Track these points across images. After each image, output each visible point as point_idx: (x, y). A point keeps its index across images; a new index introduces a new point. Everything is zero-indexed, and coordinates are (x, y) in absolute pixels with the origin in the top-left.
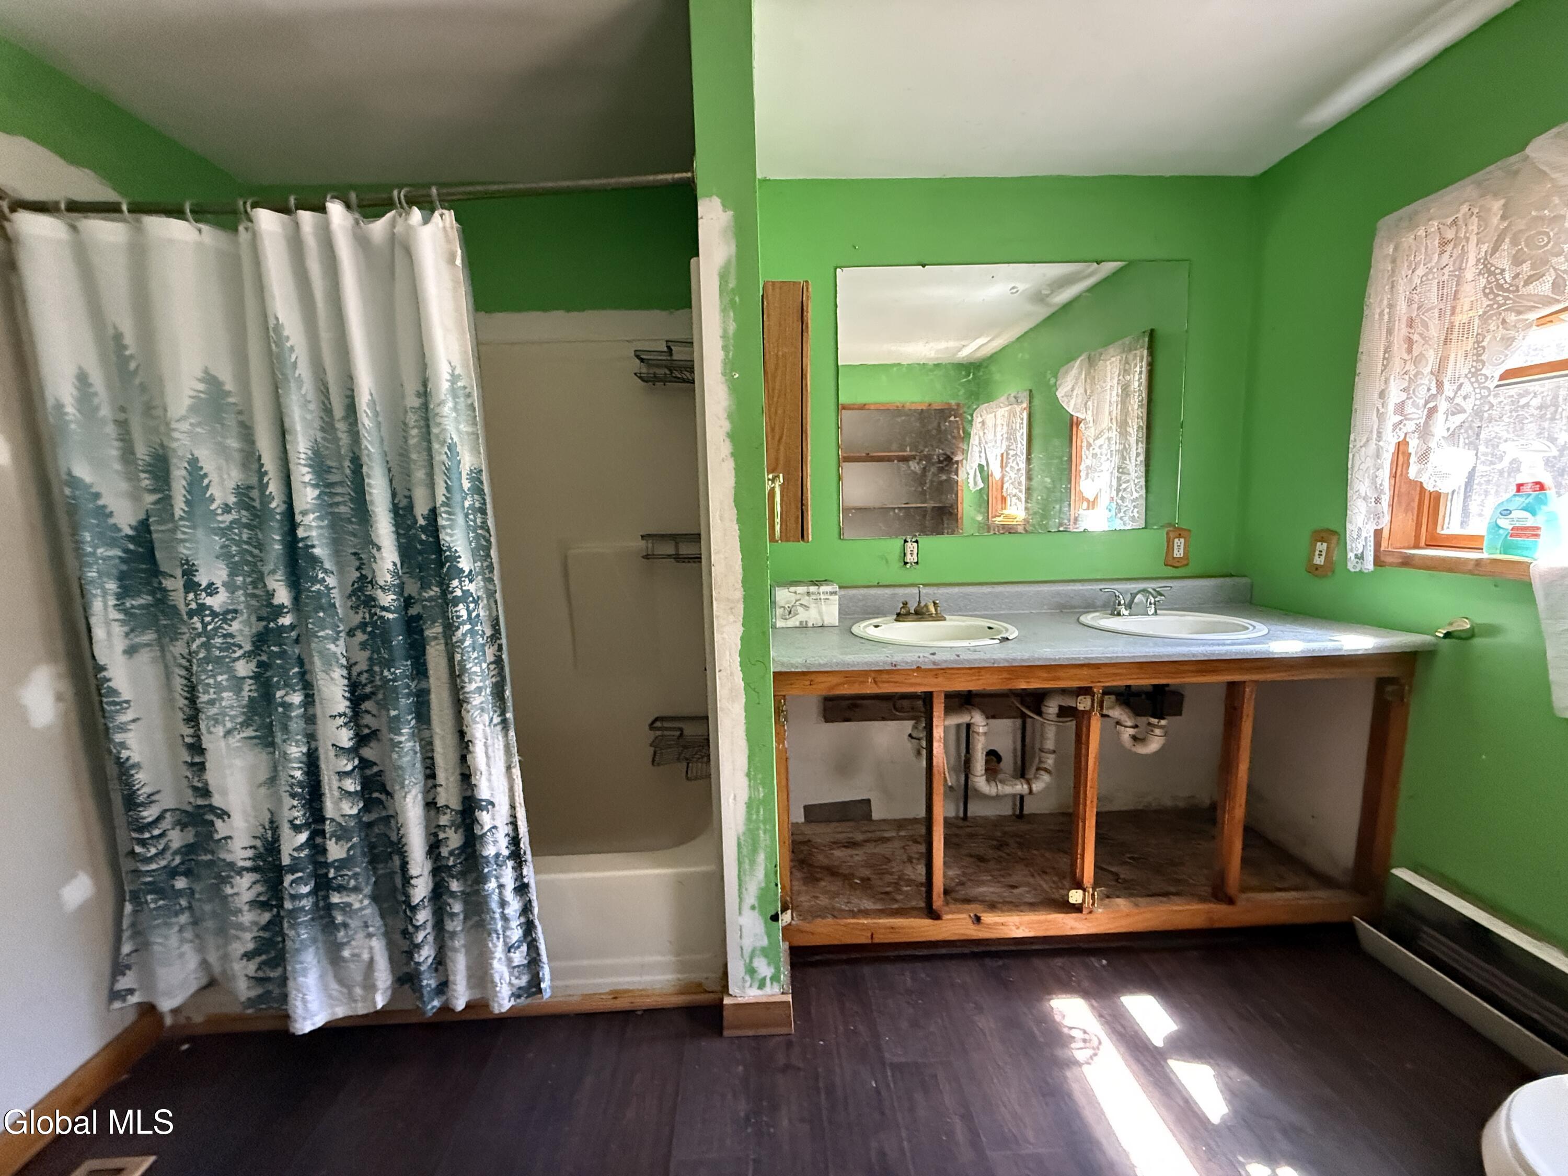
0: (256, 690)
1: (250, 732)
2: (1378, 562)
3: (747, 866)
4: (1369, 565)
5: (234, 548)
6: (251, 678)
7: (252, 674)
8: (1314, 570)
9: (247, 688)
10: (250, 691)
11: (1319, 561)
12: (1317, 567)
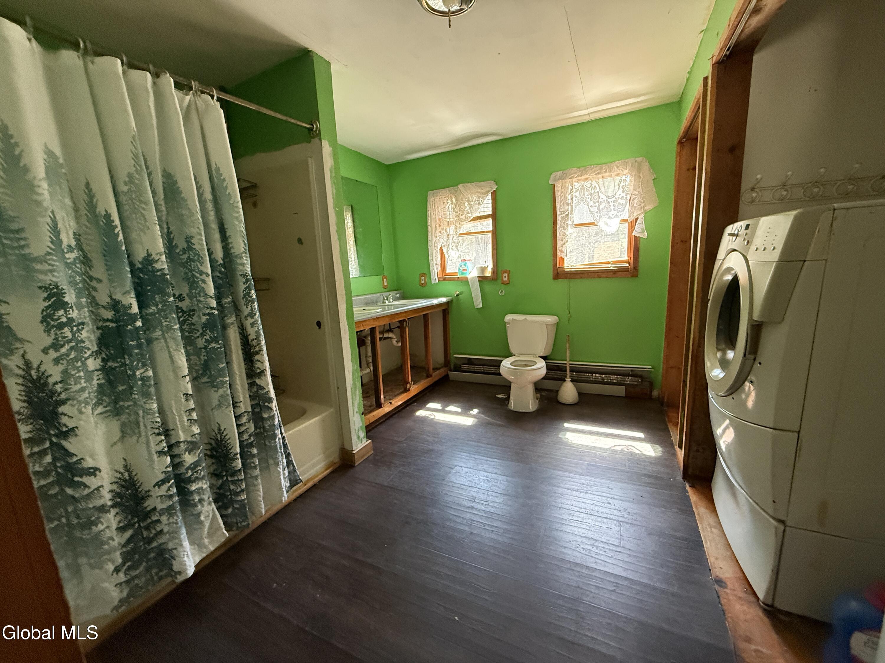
0: (103, 378)
1: (100, 409)
2: (439, 281)
3: (354, 397)
4: (437, 281)
5: (78, 278)
6: (98, 370)
7: (99, 367)
8: (422, 285)
9: (95, 378)
10: (98, 379)
11: (423, 282)
12: (423, 284)
